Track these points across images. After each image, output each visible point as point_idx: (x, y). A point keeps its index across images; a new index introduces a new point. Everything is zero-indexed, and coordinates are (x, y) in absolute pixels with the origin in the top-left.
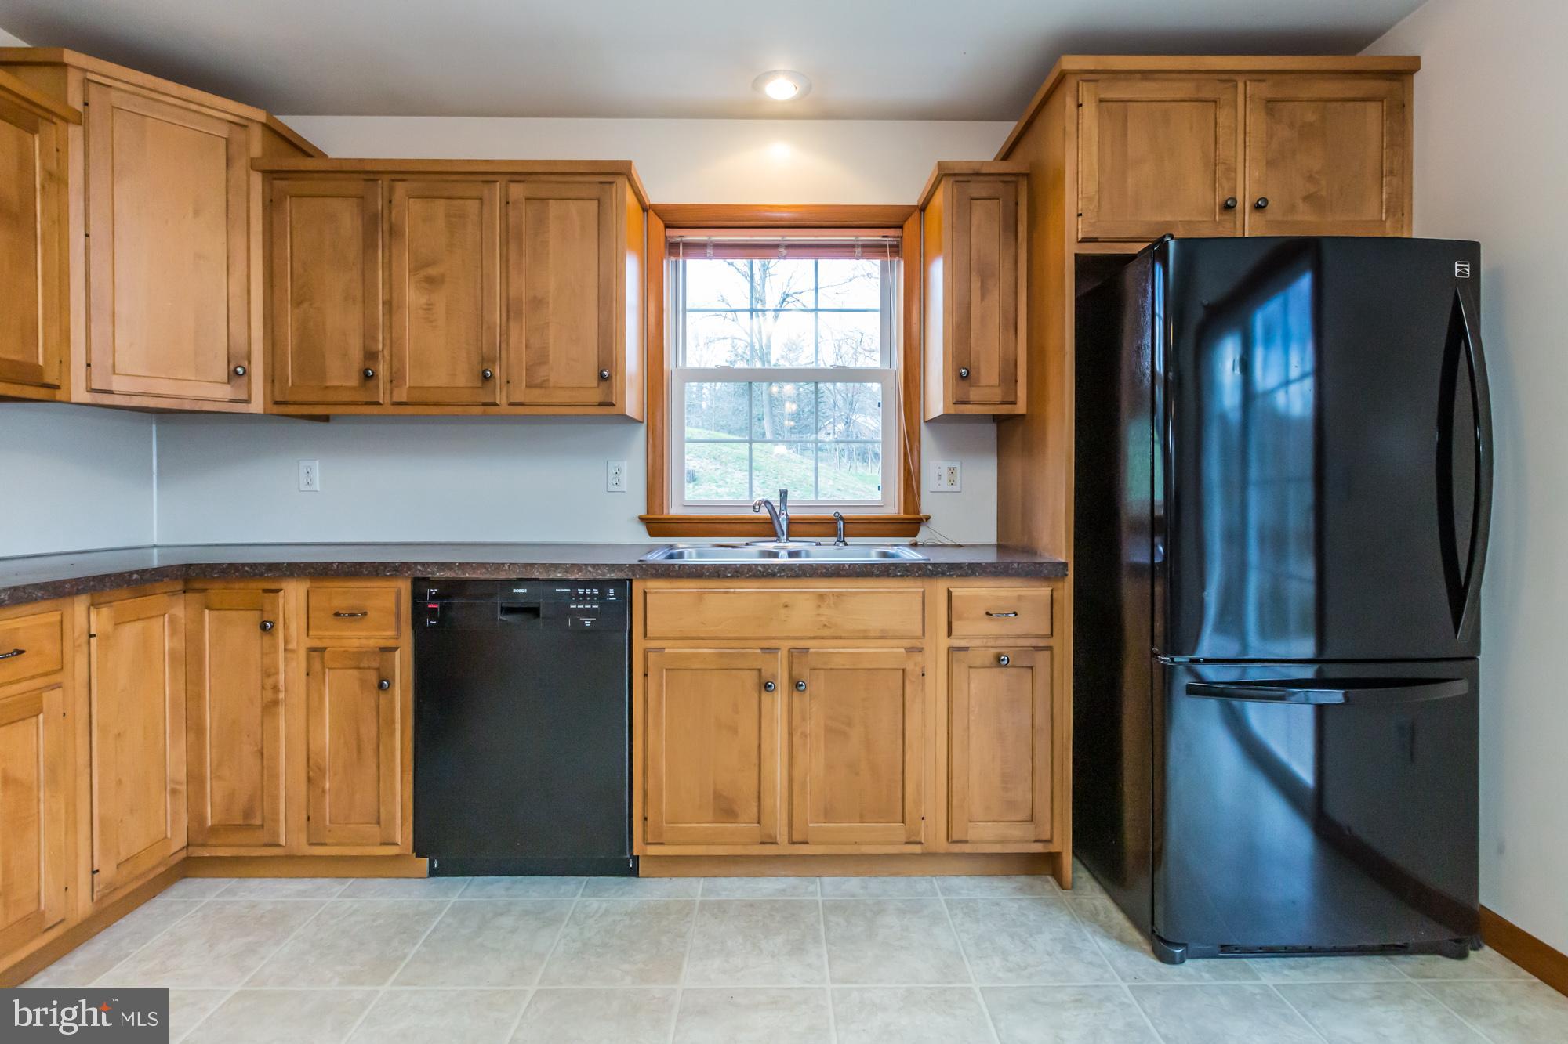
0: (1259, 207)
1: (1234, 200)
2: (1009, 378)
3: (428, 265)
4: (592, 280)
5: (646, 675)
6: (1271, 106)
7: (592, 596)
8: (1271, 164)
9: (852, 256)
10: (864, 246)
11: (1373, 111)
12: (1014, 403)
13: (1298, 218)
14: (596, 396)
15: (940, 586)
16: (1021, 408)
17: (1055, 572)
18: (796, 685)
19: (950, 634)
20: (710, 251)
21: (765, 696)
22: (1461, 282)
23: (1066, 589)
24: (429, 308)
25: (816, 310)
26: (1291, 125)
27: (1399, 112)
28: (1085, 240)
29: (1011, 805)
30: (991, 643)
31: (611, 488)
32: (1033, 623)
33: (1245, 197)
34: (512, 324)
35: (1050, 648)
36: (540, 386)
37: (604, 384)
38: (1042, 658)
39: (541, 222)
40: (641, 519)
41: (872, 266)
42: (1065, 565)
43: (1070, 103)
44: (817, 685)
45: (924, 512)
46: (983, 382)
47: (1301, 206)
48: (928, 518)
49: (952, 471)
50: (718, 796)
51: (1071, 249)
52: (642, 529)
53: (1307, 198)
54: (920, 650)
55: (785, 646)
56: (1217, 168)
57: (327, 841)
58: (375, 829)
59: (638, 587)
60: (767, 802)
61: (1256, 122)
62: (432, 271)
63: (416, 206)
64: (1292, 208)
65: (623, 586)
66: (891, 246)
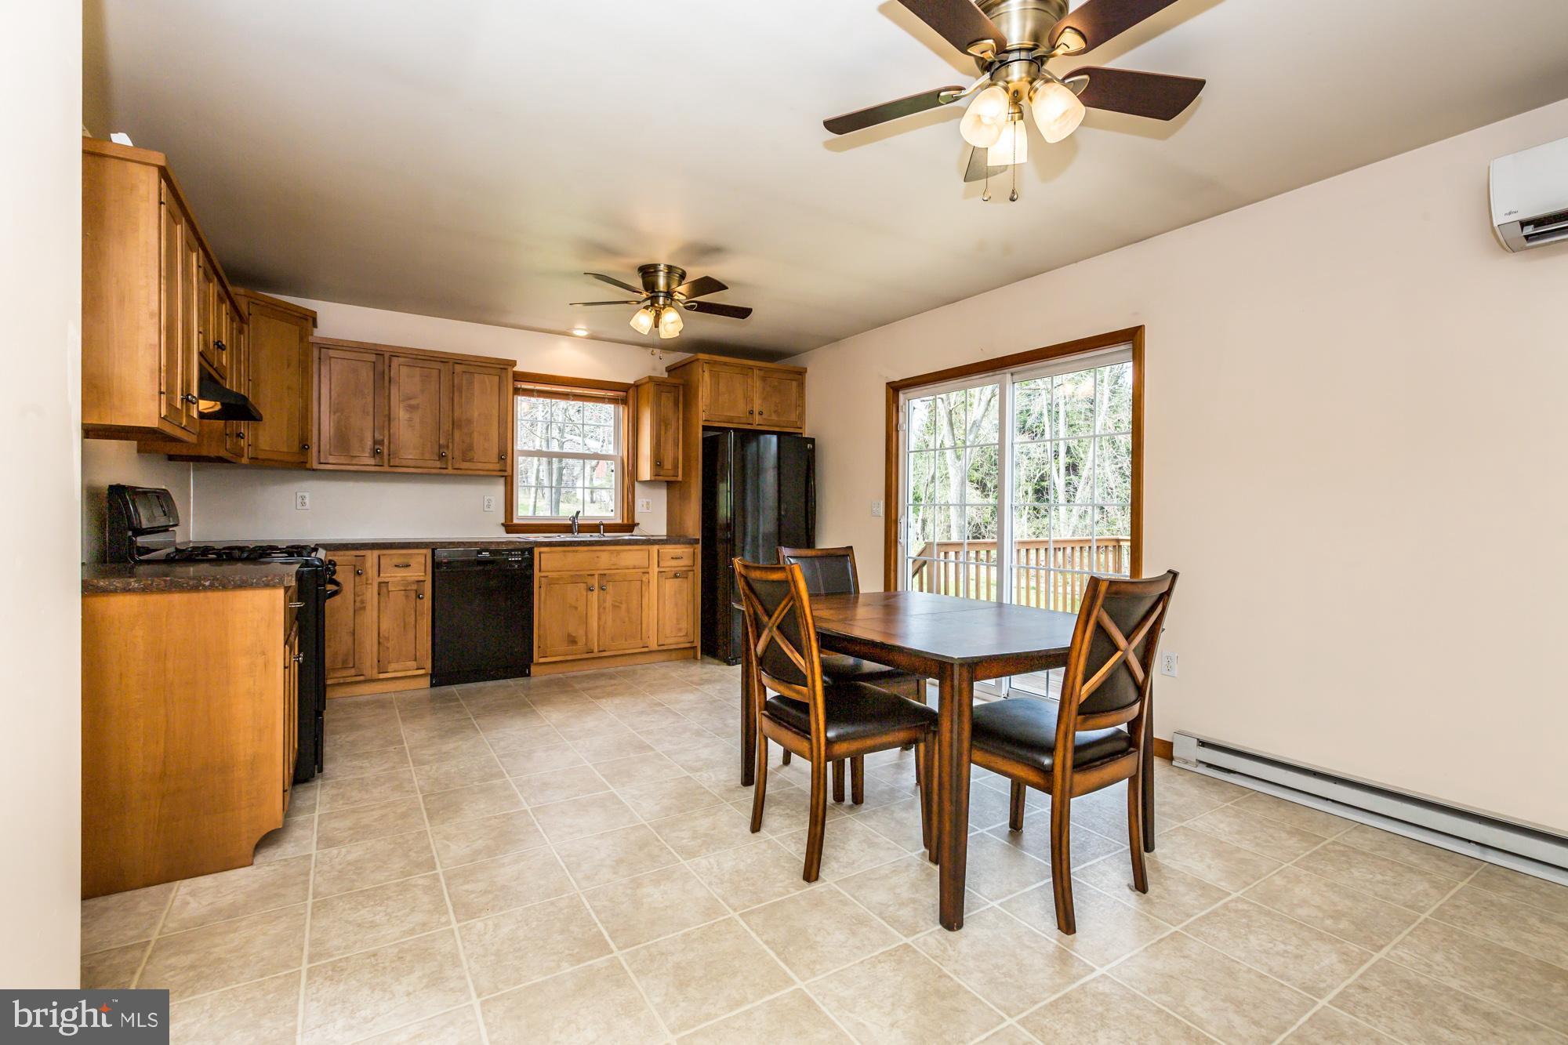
0: (761, 413)
1: (753, 411)
2: (676, 467)
3: (410, 399)
4: (495, 412)
5: (540, 587)
6: (764, 379)
7: (518, 555)
8: (764, 399)
9: (604, 402)
10: (609, 399)
11: (794, 384)
12: (677, 476)
13: (773, 418)
14: (498, 467)
15: (655, 548)
16: (680, 478)
17: (696, 541)
18: (602, 588)
19: (658, 566)
20: (535, 394)
21: (590, 593)
22: (810, 450)
23: (699, 547)
24: (410, 420)
25: (583, 425)
26: (770, 386)
27: (801, 385)
28: (705, 420)
29: (680, 630)
30: (673, 569)
31: (486, 510)
32: (686, 562)
33: (756, 410)
34: (455, 430)
35: (693, 571)
36: (469, 461)
37: (502, 461)
38: (691, 574)
39: (471, 383)
40: (503, 524)
41: (610, 408)
42: (699, 539)
43: (700, 370)
44: (610, 588)
45: (636, 521)
46: (665, 467)
47: (773, 414)
48: (638, 524)
49: (648, 503)
50: (569, 635)
51: (701, 424)
52: (503, 529)
53: (775, 412)
54: (648, 573)
55: (597, 573)
56: (748, 400)
57: (389, 670)
58: (414, 663)
59: (536, 551)
60: (590, 636)
61: (758, 384)
62: (413, 402)
63: (404, 370)
64: (770, 415)
65: (531, 551)
66: (622, 400)
